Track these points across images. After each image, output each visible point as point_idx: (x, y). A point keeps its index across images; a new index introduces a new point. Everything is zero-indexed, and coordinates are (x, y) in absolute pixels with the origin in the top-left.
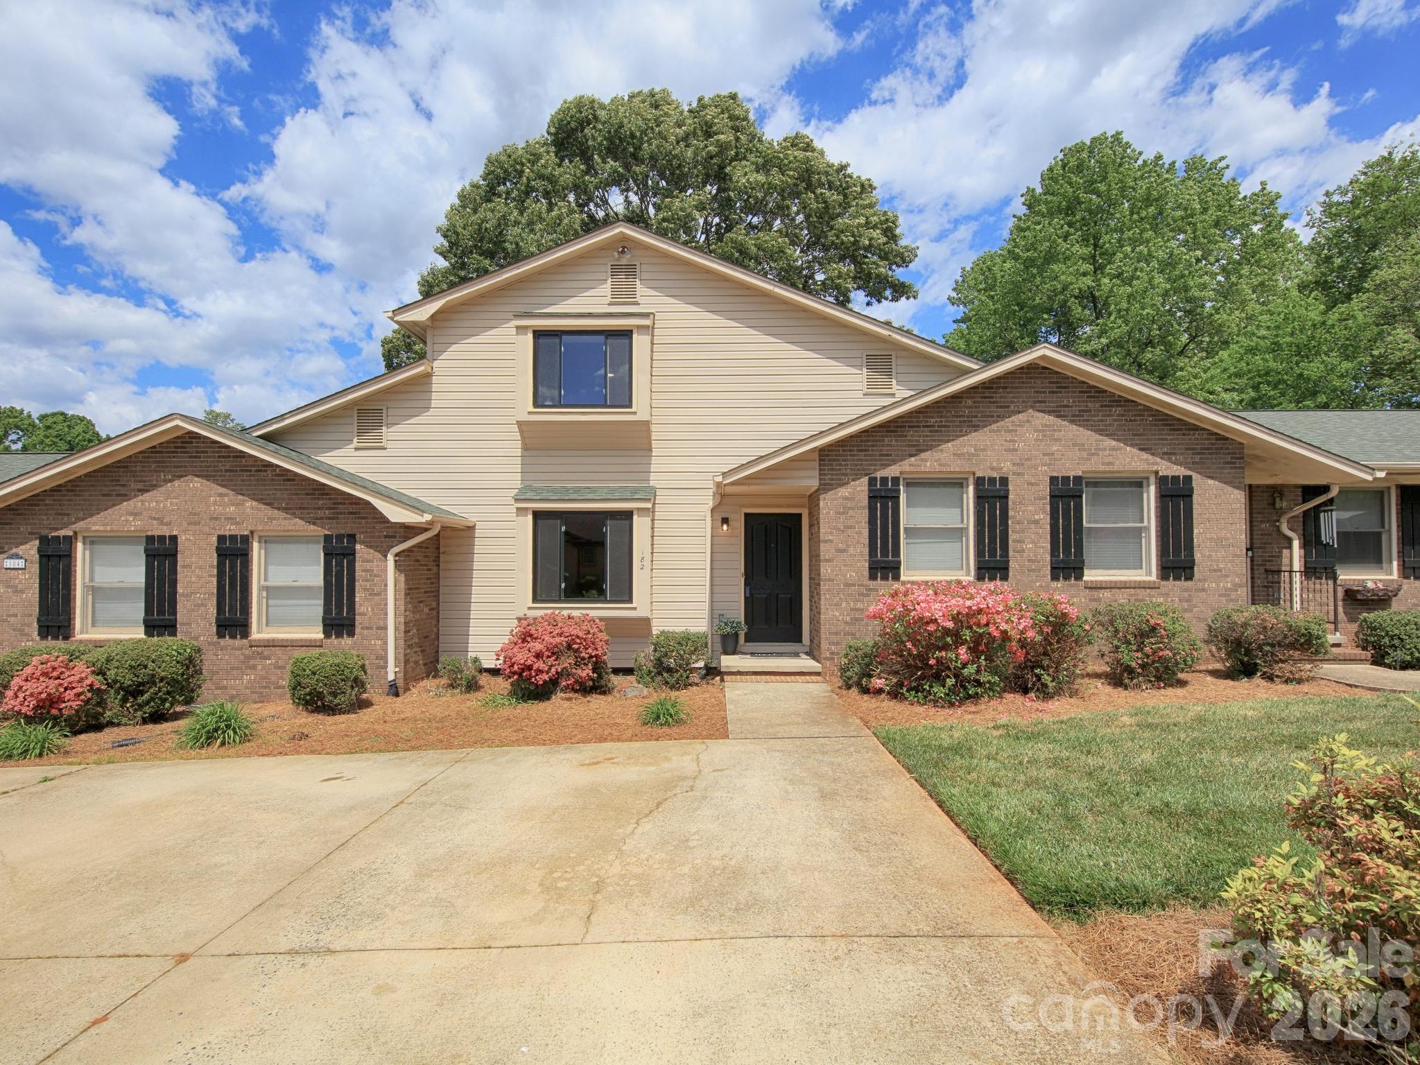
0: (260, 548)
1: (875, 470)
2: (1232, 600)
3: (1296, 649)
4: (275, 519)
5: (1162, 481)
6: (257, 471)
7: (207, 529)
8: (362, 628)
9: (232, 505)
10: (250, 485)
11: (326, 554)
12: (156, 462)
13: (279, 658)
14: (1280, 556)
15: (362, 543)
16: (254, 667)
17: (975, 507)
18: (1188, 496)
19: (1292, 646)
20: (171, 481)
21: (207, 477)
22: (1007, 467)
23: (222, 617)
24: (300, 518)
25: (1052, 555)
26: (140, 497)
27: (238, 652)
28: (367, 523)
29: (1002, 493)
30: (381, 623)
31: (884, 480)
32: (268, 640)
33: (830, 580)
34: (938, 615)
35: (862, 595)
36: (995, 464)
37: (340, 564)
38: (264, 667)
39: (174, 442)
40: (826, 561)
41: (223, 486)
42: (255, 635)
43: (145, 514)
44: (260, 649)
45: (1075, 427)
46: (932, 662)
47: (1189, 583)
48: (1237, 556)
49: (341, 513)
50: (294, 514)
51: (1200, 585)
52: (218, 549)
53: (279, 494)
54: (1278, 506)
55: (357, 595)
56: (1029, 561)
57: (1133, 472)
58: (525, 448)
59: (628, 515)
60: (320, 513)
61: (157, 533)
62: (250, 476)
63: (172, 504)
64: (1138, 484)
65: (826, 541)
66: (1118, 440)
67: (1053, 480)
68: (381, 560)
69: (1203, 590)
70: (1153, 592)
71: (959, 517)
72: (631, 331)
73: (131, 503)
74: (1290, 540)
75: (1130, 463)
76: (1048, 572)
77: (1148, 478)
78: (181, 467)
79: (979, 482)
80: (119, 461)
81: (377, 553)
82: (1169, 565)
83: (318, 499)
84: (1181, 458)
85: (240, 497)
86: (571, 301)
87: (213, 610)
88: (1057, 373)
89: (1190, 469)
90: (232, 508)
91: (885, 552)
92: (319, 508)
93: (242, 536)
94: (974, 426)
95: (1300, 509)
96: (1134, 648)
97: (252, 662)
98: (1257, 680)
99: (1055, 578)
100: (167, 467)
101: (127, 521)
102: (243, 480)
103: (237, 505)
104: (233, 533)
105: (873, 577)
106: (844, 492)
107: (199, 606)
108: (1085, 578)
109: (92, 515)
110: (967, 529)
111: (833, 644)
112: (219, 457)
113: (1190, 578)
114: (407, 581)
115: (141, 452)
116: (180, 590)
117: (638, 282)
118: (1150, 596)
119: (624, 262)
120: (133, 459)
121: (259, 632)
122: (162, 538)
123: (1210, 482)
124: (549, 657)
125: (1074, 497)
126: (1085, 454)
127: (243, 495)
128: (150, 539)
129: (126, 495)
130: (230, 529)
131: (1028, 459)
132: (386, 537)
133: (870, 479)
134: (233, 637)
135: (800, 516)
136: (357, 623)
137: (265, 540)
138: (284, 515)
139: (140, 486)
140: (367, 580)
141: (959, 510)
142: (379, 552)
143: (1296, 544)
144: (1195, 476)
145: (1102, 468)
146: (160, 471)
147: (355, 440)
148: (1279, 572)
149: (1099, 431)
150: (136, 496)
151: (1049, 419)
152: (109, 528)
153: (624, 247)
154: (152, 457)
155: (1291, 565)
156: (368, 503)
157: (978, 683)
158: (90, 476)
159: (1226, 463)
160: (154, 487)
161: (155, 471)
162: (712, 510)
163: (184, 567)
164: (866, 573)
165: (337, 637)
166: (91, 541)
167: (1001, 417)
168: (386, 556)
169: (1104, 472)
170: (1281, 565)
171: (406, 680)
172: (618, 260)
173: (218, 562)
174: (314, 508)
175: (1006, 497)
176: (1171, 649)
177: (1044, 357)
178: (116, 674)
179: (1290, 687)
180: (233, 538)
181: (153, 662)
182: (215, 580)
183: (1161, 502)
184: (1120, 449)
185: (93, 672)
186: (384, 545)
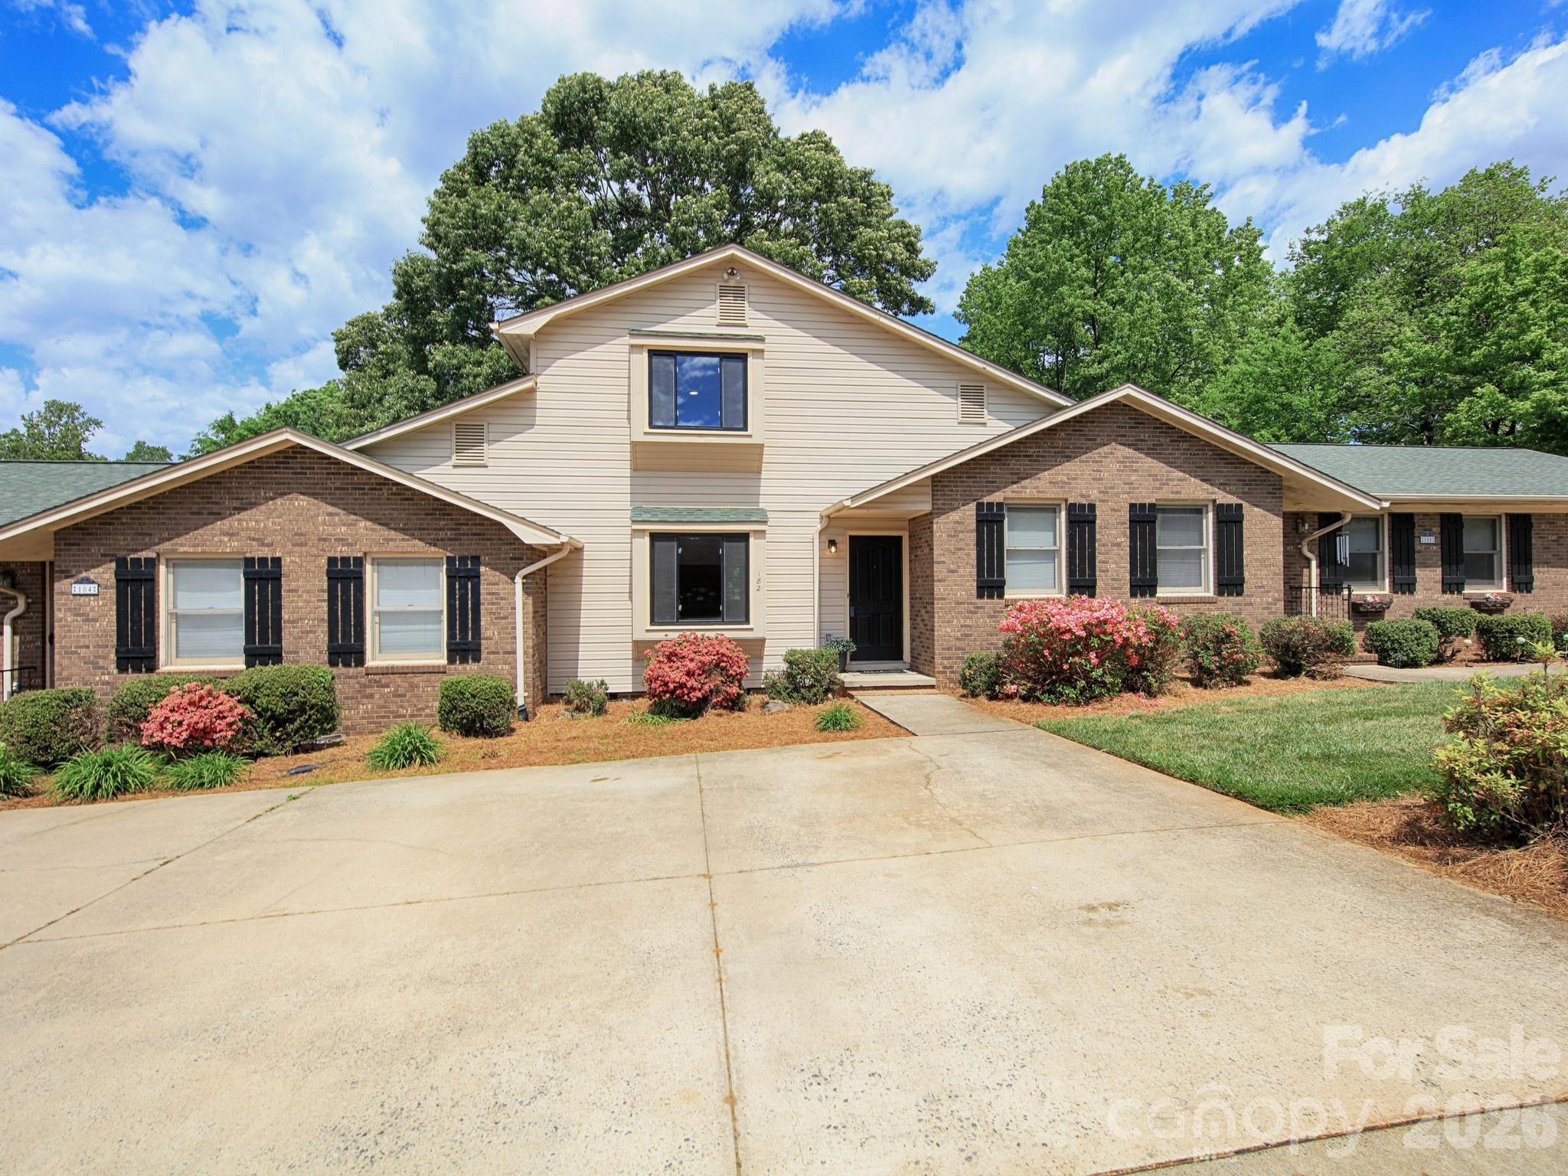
0: (373, 571)
1: (982, 496)
2: (1272, 613)
3: (1332, 651)
4: (392, 540)
5: (1220, 509)
6: (372, 489)
7: (315, 551)
8: (488, 653)
9: (344, 525)
10: (363, 504)
11: (448, 577)
12: (255, 478)
13: (399, 686)
14: (1301, 575)
15: (487, 565)
16: (371, 696)
17: (1067, 531)
18: (1239, 521)
19: (1329, 649)
20: (272, 499)
21: (315, 495)
22: (1094, 495)
23: (335, 644)
24: (420, 540)
25: (1131, 574)
26: (237, 516)
27: (351, 681)
28: (492, 544)
29: (1091, 518)
30: (509, 648)
31: (990, 505)
32: (387, 668)
33: (943, 599)
34: (1072, 626)
35: (971, 612)
36: (1084, 492)
37: (464, 587)
38: (382, 696)
39: (275, 457)
40: (939, 581)
41: (332, 505)
42: (370, 663)
43: (243, 533)
44: (377, 677)
45: (1150, 460)
46: (1065, 667)
47: (1240, 598)
48: (1275, 574)
49: (464, 534)
50: (413, 535)
51: (1248, 600)
52: (328, 572)
53: (395, 514)
54: (1301, 529)
55: (482, 619)
56: (1113, 579)
57: (1195, 500)
58: (635, 469)
59: (744, 537)
60: (442, 535)
61: (257, 555)
62: (364, 494)
63: (274, 523)
64: (1198, 511)
65: (939, 563)
66: (1184, 472)
67: (1132, 506)
68: (507, 583)
69: (1251, 604)
70: (1212, 607)
71: (1052, 540)
72: (746, 355)
73: (226, 522)
74: (1309, 560)
75: (1194, 493)
76: (1128, 590)
77: (1207, 506)
78: (284, 483)
79: (1071, 508)
80: (210, 477)
81: (502, 576)
82: (1225, 582)
83: (440, 519)
84: (1233, 488)
85: (352, 517)
86: (679, 320)
87: (323, 637)
88: (1135, 410)
89: (1240, 498)
90: (344, 529)
91: (991, 573)
92: (440, 529)
93: (355, 559)
94: (1067, 457)
95: (1318, 534)
96: (1212, 653)
97: (369, 691)
98: (1303, 678)
99: (1133, 595)
100: (268, 483)
101: (221, 541)
102: (355, 499)
103: (349, 525)
104: (345, 555)
105: (980, 596)
106: (954, 516)
107: (308, 632)
108: (1158, 595)
109: (179, 535)
110: (1059, 551)
111: (946, 658)
112: (328, 474)
113: (1240, 594)
114: (534, 604)
115: (236, 467)
116: (285, 616)
117: (746, 304)
118: (1209, 610)
119: (732, 283)
120: (227, 474)
121: (373, 659)
122: (263, 561)
123: (1256, 509)
124: (699, 675)
125: (1149, 522)
126: (1157, 484)
127: (355, 514)
128: (249, 562)
129: (219, 514)
130: (342, 551)
131: (1112, 488)
132: (512, 559)
133: (978, 504)
134: (347, 665)
135: (900, 538)
136: (483, 647)
137: (378, 562)
138: (402, 536)
139: (236, 504)
140: (493, 604)
141: (1051, 534)
142: (505, 574)
143: (1314, 564)
144: (1245, 505)
145: (1172, 496)
146: (259, 488)
147: (454, 457)
148: (1301, 588)
149: (1169, 464)
150: (231, 515)
151: (1129, 452)
152: (200, 549)
153: (733, 269)
154: (249, 473)
155: (1310, 582)
156: (500, 524)
157: (1104, 684)
158: (176, 493)
159: (1268, 493)
160: (253, 505)
161: (254, 488)
162: (821, 533)
163: (289, 591)
164: (974, 592)
165: (461, 662)
166: (174, 564)
167: (1089, 449)
168: (513, 579)
169: (1173, 500)
170: (1301, 582)
171: (535, 705)
172: (726, 281)
173: (329, 586)
174: (435, 529)
175: (1094, 522)
176: (1243, 652)
177: (1127, 396)
178: (269, 702)
179: (1328, 682)
180: (345, 560)
181: (303, 688)
182: (325, 605)
183: (1218, 527)
184: (1184, 480)
185: (239, 701)
186: (511, 567)
